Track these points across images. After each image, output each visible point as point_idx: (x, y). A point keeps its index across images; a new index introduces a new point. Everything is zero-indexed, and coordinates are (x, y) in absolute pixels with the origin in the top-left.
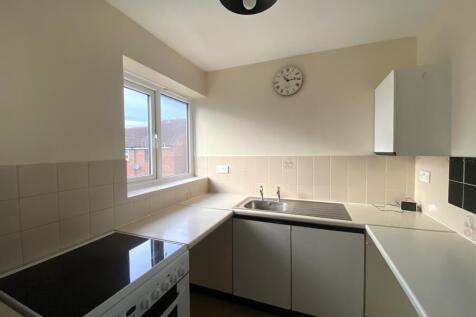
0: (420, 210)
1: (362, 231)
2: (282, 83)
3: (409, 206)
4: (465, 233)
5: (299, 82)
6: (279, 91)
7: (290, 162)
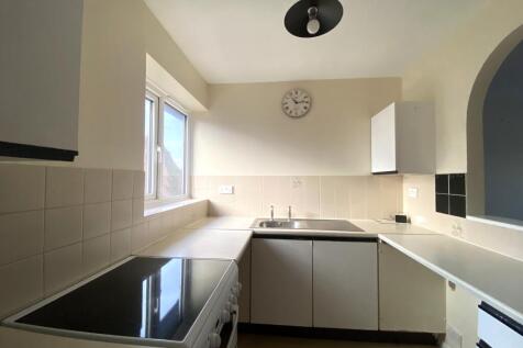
0: (410, 222)
1: (375, 240)
2: (291, 105)
3: (401, 219)
4: (453, 233)
5: (308, 105)
6: (288, 112)
7: (298, 182)
